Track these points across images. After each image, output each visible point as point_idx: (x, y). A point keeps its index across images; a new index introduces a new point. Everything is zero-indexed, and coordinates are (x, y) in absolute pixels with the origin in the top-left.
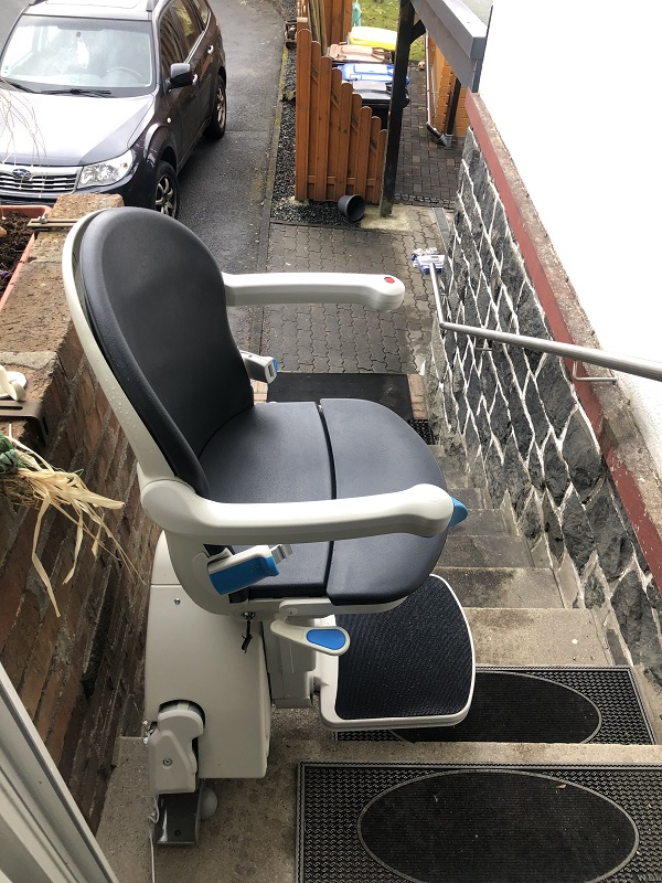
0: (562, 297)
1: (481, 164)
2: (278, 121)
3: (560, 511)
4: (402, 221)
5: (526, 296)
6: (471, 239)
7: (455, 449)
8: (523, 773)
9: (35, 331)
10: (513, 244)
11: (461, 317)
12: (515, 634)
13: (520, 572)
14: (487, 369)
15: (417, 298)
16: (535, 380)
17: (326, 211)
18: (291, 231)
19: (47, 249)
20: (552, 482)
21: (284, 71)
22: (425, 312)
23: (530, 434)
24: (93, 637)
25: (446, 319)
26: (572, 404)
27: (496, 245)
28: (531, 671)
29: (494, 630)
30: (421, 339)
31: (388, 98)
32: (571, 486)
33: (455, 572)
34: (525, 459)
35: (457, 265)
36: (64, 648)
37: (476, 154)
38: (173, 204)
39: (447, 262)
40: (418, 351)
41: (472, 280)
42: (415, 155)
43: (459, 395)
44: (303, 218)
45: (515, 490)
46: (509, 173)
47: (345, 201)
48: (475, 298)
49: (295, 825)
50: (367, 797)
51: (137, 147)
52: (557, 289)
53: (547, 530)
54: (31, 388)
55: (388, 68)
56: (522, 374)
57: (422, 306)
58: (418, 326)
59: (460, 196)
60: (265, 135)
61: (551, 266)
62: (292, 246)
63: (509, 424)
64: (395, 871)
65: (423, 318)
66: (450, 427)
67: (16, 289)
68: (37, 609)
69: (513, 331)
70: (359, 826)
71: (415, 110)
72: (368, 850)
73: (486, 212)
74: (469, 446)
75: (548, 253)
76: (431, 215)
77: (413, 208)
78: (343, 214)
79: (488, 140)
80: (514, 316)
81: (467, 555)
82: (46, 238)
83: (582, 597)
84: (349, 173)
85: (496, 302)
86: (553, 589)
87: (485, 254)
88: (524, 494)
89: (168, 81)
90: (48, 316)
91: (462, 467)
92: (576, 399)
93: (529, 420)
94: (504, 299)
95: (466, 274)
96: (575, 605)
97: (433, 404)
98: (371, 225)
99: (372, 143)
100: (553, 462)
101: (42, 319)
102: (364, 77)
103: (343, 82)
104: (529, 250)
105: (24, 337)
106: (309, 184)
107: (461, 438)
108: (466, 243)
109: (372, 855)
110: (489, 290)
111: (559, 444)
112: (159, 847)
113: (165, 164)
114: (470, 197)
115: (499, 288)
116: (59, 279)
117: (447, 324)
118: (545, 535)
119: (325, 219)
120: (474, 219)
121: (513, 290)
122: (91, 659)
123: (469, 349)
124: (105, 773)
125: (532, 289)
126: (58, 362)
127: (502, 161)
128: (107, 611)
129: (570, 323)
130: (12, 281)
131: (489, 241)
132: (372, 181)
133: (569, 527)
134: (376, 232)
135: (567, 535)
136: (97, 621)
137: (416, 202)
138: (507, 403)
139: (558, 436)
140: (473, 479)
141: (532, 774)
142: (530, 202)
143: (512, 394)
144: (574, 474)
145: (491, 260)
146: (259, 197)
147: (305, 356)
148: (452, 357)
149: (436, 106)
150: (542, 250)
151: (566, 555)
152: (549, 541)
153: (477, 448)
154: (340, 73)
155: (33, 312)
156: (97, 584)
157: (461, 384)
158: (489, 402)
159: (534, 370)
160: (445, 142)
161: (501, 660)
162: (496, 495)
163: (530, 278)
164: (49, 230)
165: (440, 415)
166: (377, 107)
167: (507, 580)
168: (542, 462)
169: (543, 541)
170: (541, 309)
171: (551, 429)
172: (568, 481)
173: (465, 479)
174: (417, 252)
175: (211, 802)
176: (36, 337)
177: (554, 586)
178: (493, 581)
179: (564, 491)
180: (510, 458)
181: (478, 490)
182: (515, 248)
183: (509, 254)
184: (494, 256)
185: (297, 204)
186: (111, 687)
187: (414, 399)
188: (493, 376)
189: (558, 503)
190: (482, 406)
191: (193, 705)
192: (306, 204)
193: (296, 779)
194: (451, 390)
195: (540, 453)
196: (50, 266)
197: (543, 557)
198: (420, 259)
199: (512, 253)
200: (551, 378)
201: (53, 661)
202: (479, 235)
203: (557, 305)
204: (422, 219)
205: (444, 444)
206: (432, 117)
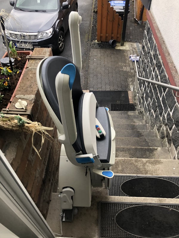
0: (173, 72)
1: (150, 32)
2: (92, 18)
3: (171, 132)
4: (127, 46)
5: (163, 71)
6: (147, 54)
7: (141, 113)
8: (160, 206)
9: (29, 89)
10: (159, 56)
11: (143, 76)
12: (158, 166)
13: (159, 149)
14: (151, 91)
15: (131, 69)
16: (165, 95)
17: (106, 44)
18: (96, 50)
19: (32, 64)
20: (169, 124)
21: (94, 3)
22: (133, 73)
23: (163, 110)
24: (45, 169)
25: (139, 76)
26: (175, 103)
27: (154, 56)
28: (162, 177)
29: (152, 165)
30: (132, 81)
31: (124, 11)
32: (174, 126)
33: (141, 148)
34: (161, 117)
35: (143, 61)
36: (38, 173)
37: (149, 29)
38: (63, 43)
39: (140, 60)
40: (131, 84)
41: (147, 65)
42: (131, 27)
43: (142, 98)
44: (99, 46)
45: (158, 125)
46: (158, 35)
47: (111, 41)
48: (148, 71)
49: (98, 218)
50: (117, 211)
51: (53, 27)
52: (172, 70)
53: (167, 137)
54: (28, 106)
55: (124, 2)
56: (161, 93)
57: (132, 71)
58: (131, 77)
59: (144, 41)
60: (88, 22)
61: (170, 63)
62: (96, 55)
63: (157, 107)
64: (125, 231)
65: (132, 75)
66: (140, 106)
67: (24, 76)
68: (31, 164)
69: (158, 81)
70: (115, 219)
71: (131, 14)
72: (117, 225)
73: (151, 46)
74: (145, 112)
75: (169, 59)
76: (135, 45)
77: (130, 43)
78: (110, 45)
79: (153, 25)
80: (159, 77)
81: (144, 143)
82: (31, 61)
83: (176, 156)
84: (112, 33)
85: (154, 72)
86: (168, 153)
87: (151, 58)
88: (161, 126)
89: (62, 7)
90: (32, 84)
91: (143, 118)
92: (176, 101)
93: (163, 106)
94: (156, 71)
95: (145, 64)
96: (174, 159)
97: (135, 99)
98: (118, 48)
99: (119, 24)
100: (169, 119)
101: (31, 85)
102: (117, 5)
103: (111, 6)
104: (164, 58)
105: (26, 91)
106: (101, 37)
107: (143, 110)
108: (145, 55)
109: (119, 226)
110: (152, 69)
111: (171, 114)
112: (63, 222)
113: (61, 32)
114: (147, 41)
115: (155, 68)
116: (35, 73)
117: (140, 78)
118: (166, 138)
119: (105, 46)
120: (148, 48)
121: (159, 69)
122: (45, 175)
123: (146, 85)
124: (48, 202)
125: (164, 69)
126: (35, 98)
127: (156, 31)
128: (49, 161)
129: (175, 80)
130: (22, 73)
131: (152, 55)
132: (118, 36)
133: (173, 137)
134: (120, 50)
135: (173, 139)
136: (46, 164)
137: (131, 41)
138: (156, 101)
139: (171, 111)
140: (146, 121)
141: (162, 206)
142: (165, 44)
143: (158, 99)
144: (175, 122)
145: (153, 60)
146: (87, 41)
147: (99, 86)
148: (141, 87)
149: (137, 12)
150: (168, 58)
151: (172, 144)
152: (167, 140)
153: (147, 113)
154: (110, 4)
155: (28, 83)
156: (46, 155)
157: (143, 94)
158: (151, 100)
159: (164, 92)
160: (139, 23)
161: (153, 173)
162: (152, 126)
163: (164, 66)
164: (32, 59)
165: (137, 103)
166: (120, 14)
167: (155, 151)
168: (166, 118)
169: (166, 140)
170: (167, 75)
171: (169, 109)
172: (173, 124)
173: (144, 121)
174: (131, 56)
175: (76, 211)
176: (29, 91)
177: (168, 152)
178: (152, 151)
179: (172, 127)
180: (157, 116)
181: (147, 125)
182: (160, 57)
183: (158, 59)
184: (153, 59)
185: (98, 42)
186: (50, 180)
187: (130, 98)
188: (153, 93)
189: (170, 130)
190: (149, 101)
191: (71, 188)
192: (100, 42)
193: (98, 206)
194: (140, 96)
195: (166, 116)
196: (32, 70)
197: (165, 144)
198: (132, 58)
199: (159, 59)
200: (169, 95)
201: (35, 177)
202: (149, 53)
203: (172, 75)
204: (133, 46)
205: (138, 111)
206: (136, 16)
